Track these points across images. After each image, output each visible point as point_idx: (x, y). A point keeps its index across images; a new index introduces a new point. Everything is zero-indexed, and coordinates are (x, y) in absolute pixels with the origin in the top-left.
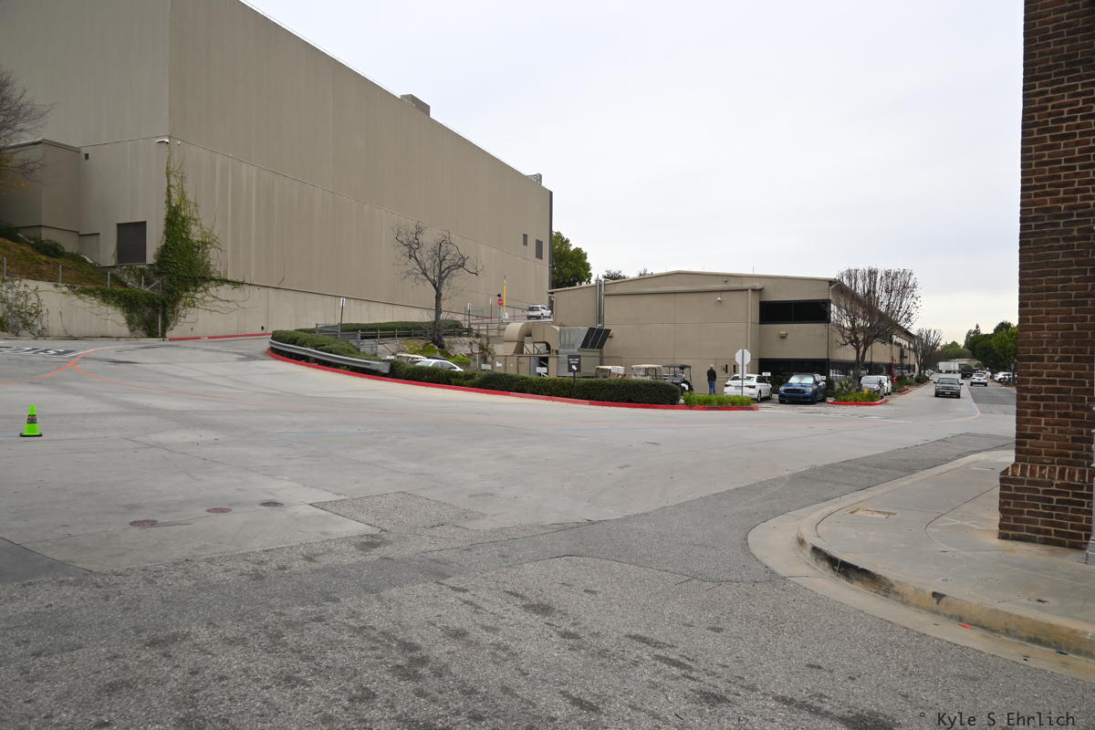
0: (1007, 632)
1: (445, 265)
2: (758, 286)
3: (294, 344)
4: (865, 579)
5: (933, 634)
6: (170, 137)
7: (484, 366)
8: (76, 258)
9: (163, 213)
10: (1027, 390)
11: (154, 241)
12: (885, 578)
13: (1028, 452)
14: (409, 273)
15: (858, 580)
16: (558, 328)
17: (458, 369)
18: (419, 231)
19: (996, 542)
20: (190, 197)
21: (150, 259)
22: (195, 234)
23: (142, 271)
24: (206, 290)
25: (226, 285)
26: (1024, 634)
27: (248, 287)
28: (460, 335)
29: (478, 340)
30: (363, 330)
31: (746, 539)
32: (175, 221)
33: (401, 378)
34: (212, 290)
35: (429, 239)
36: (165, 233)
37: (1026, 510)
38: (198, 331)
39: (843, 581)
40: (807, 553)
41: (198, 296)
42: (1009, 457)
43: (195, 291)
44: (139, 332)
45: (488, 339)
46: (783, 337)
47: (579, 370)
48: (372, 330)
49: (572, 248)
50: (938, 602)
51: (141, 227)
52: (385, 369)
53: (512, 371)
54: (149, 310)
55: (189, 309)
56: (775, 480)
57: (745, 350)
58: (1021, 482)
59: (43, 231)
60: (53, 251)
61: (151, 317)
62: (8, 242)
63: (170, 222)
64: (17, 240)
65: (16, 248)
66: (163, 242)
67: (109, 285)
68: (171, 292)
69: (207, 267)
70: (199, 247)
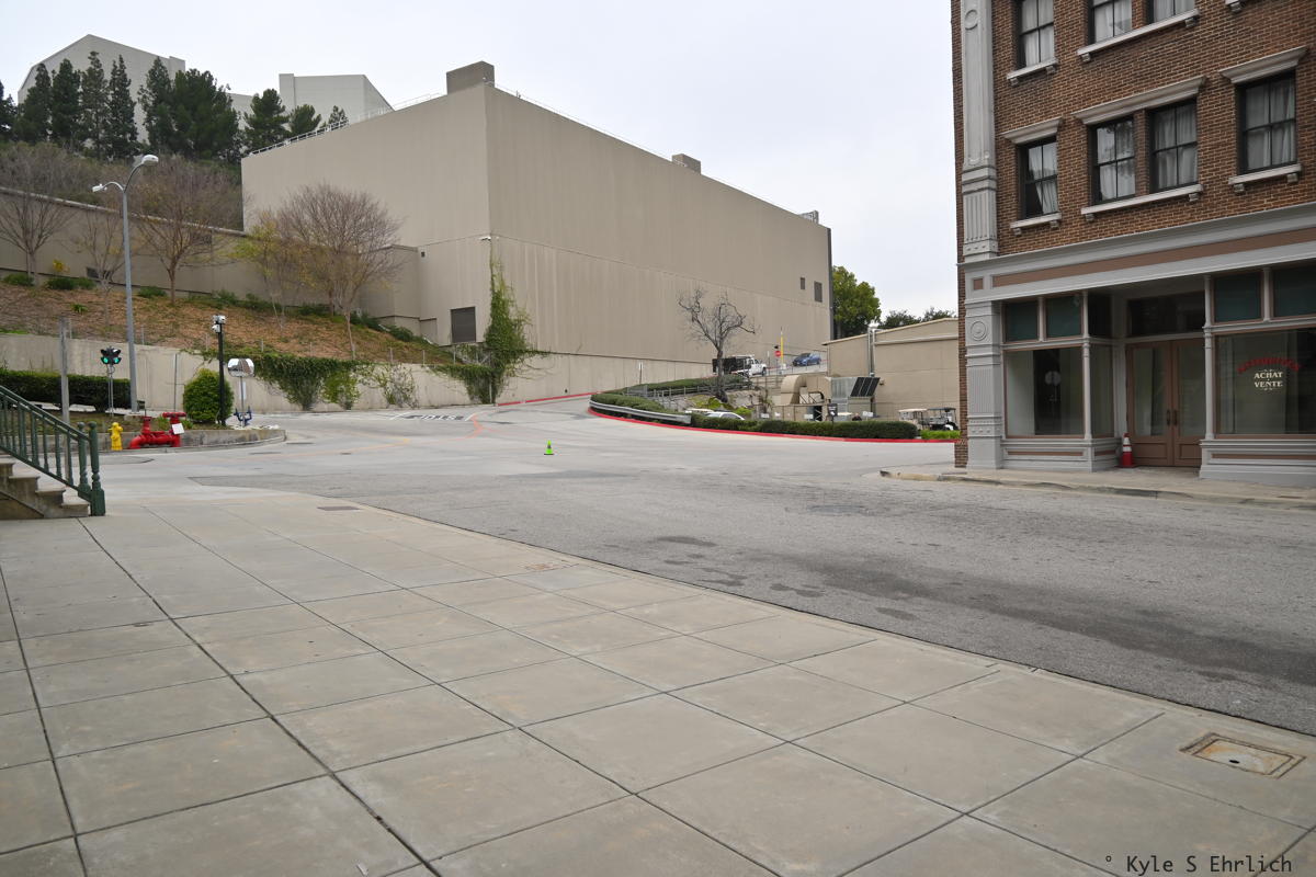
1: (725, 326)
6: (491, 235)
7: (763, 416)
8: (420, 340)
9: (489, 299)
11: (483, 323)
16: (830, 379)
20: (508, 283)
21: (480, 337)
22: (513, 314)
23: (473, 348)
24: (522, 360)
25: (537, 356)
27: (553, 356)
30: (656, 389)
32: (498, 305)
33: (700, 427)
34: (527, 361)
36: (491, 315)
38: (518, 398)
41: (517, 366)
43: (515, 362)
44: (477, 400)
45: (767, 391)
49: (858, 283)
51: (470, 312)
52: (687, 420)
53: (789, 418)
54: (483, 381)
55: (510, 378)
59: (396, 320)
60: (404, 336)
61: (485, 386)
62: (375, 332)
63: (494, 306)
64: (379, 329)
65: (385, 337)
66: (490, 324)
67: (455, 364)
68: (497, 365)
69: (523, 341)
70: (515, 325)
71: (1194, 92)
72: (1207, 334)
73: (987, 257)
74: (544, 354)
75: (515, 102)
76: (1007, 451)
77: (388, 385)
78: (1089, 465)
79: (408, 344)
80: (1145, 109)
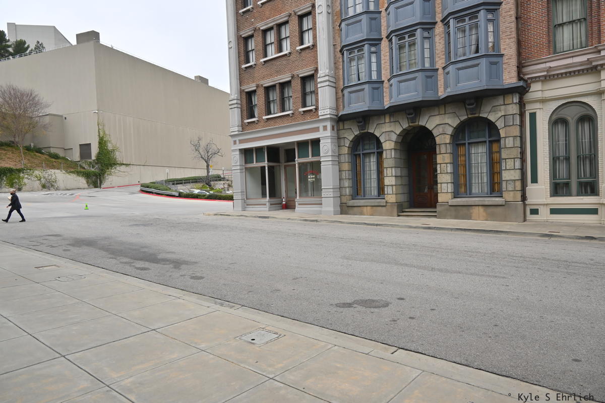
1: (210, 153)
3: (148, 188)
6: (98, 110)
8: (64, 158)
9: (97, 140)
11: (95, 151)
18: (200, 139)
20: (107, 132)
21: (94, 158)
22: (110, 147)
23: (90, 162)
24: (115, 168)
25: (123, 166)
27: (132, 166)
30: (177, 181)
32: (102, 143)
33: (182, 197)
34: (118, 168)
35: (203, 144)
36: (99, 147)
38: (113, 185)
41: (113, 171)
43: (111, 169)
44: (91, 186)
48: (180, 181)
51: (89, 145)
52: (177, 195)
54: (94, 177)
55: (109, 176)
59: (51, 149)
60: (56, 157)
61: (95, 180)
62: (40, 155)
63: (100, 143)
64: (42, 153)
65: (43, 157)
66: (98, 152)
67: (79, 169)
68: (102, 170)
69: (115, 159)
70: (111, 152)
71: (290, 78)
72: (296, 162)
73: (237, 133)
74: (127, 165)
75: (110, 51)
76: (246, 204)
77: (42, 179)
78: (267, 209)
79: (57, 160)
80: (279, 83)
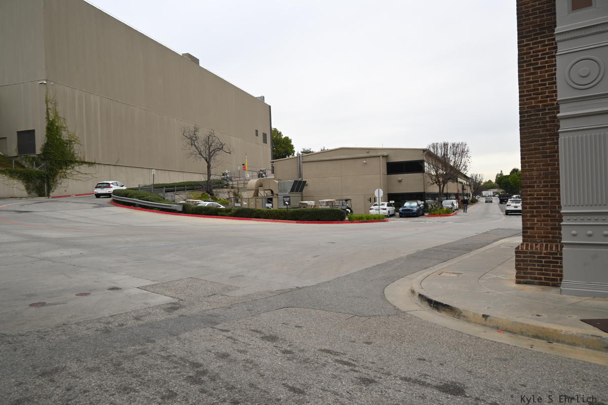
0: (522, 333)
1: (212, 149)
2: (385, 154)
3: (126, 197)
4: (447, 310)
5: (483, 337)
6: (46, 80)
7: (236, 205)
9: (45, 124)
10: (527, 204)
11: (40, 140)
12: (458, 309)
13: (529, 237)
14: (191, 154)
15: (443, 310)
16: (277, 182)
17: (222, 207)
18: (196, 130)
19: (515, 285)
20: (60, 115)
21: (38, 151)
22: (65, 136)
23: (34, 158)
24: (73, 168)
25: (84, 165)
26: (530, 334)
27: (97, 166)
28: (222, 187)
29: (233, 190)
30: (166, 187)
31: (383, 292)
32: (52, 129)
33: (189, 213)
34: (77, 168)
35: (202, 134)
36: (47, 136)
37: (529, 267)
38: (69, 192)
39: (436, 312)
40: (416, 298)
41: (68, 171)
42: (519, 240)
43: (66, 169)
44: (33, 194)
45: (238, 189)
46: (400, 181)
47: (289, 204)
48: (171, 187)
49: (283, 137)
50: (485, 320)
51: (31, 133)
52: (180, 209)
53: (252, 206)
54: (39, 181)
55: (63, 179)
56: (398, 259)
57: (380, 189)
58: (526, 253)
61: (41, 185)
63: (49, 130)
66: (46, 142)
68: (52, 170)
69: (73, 155)
70: (67, 144)
